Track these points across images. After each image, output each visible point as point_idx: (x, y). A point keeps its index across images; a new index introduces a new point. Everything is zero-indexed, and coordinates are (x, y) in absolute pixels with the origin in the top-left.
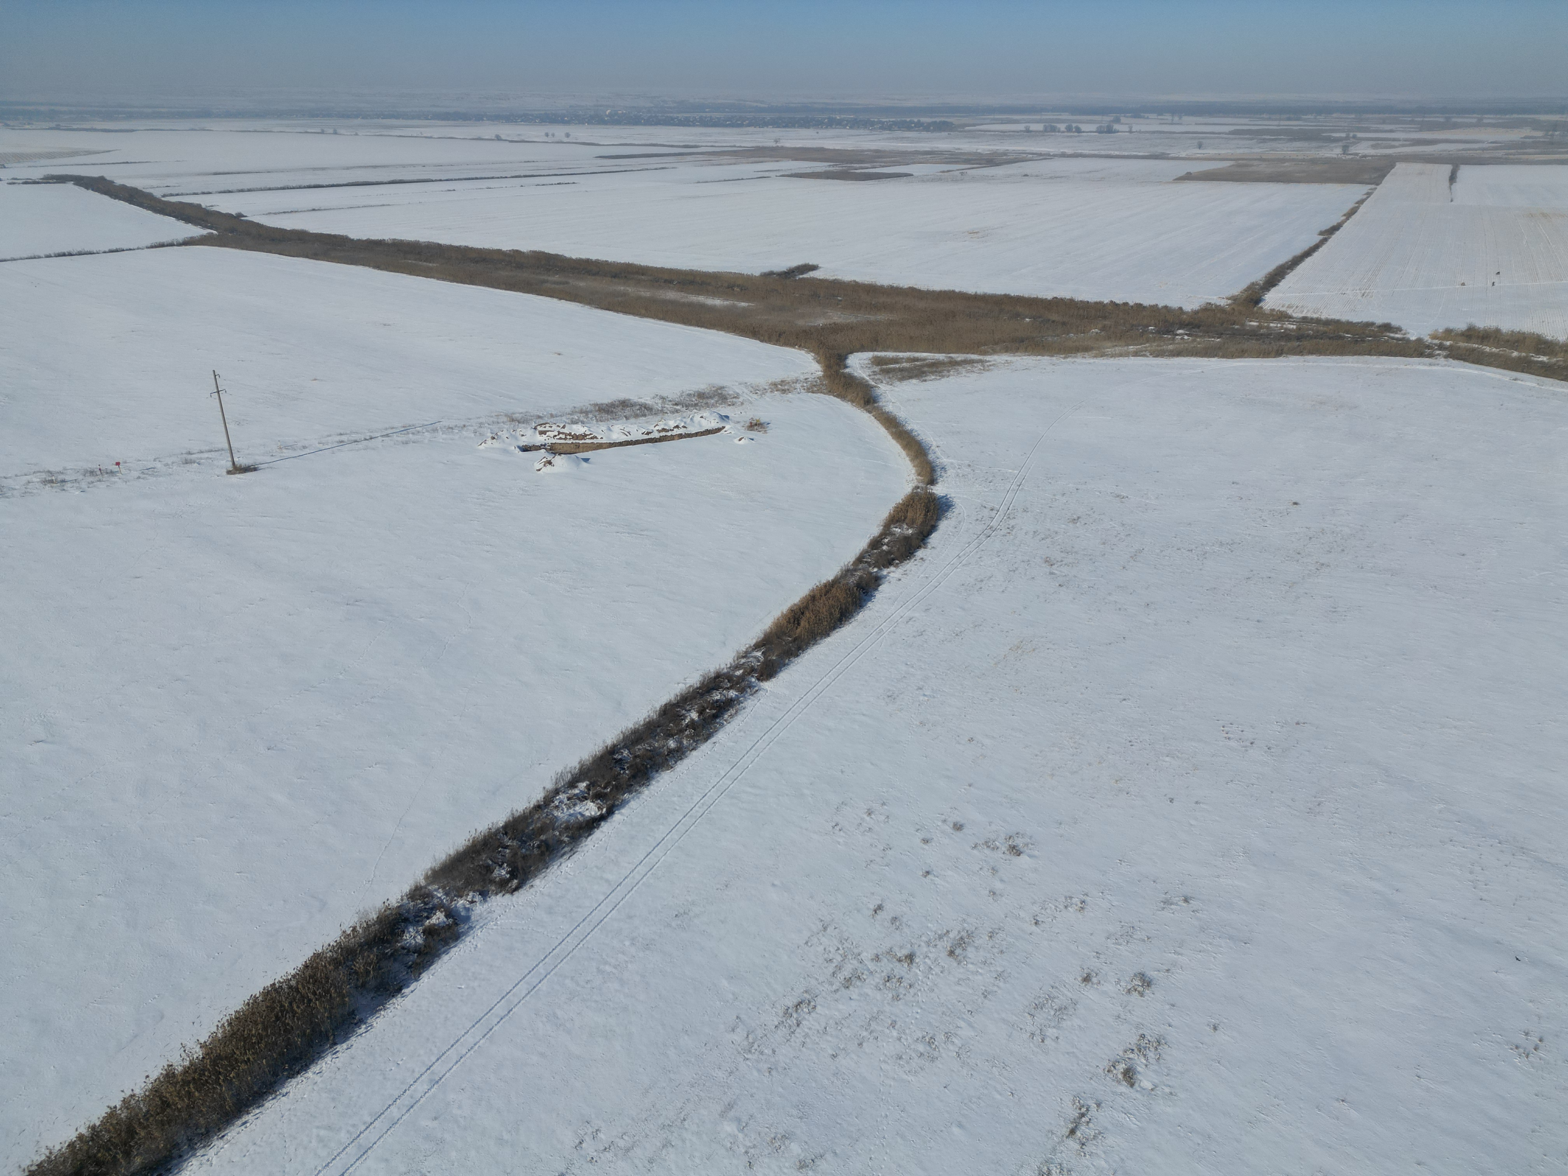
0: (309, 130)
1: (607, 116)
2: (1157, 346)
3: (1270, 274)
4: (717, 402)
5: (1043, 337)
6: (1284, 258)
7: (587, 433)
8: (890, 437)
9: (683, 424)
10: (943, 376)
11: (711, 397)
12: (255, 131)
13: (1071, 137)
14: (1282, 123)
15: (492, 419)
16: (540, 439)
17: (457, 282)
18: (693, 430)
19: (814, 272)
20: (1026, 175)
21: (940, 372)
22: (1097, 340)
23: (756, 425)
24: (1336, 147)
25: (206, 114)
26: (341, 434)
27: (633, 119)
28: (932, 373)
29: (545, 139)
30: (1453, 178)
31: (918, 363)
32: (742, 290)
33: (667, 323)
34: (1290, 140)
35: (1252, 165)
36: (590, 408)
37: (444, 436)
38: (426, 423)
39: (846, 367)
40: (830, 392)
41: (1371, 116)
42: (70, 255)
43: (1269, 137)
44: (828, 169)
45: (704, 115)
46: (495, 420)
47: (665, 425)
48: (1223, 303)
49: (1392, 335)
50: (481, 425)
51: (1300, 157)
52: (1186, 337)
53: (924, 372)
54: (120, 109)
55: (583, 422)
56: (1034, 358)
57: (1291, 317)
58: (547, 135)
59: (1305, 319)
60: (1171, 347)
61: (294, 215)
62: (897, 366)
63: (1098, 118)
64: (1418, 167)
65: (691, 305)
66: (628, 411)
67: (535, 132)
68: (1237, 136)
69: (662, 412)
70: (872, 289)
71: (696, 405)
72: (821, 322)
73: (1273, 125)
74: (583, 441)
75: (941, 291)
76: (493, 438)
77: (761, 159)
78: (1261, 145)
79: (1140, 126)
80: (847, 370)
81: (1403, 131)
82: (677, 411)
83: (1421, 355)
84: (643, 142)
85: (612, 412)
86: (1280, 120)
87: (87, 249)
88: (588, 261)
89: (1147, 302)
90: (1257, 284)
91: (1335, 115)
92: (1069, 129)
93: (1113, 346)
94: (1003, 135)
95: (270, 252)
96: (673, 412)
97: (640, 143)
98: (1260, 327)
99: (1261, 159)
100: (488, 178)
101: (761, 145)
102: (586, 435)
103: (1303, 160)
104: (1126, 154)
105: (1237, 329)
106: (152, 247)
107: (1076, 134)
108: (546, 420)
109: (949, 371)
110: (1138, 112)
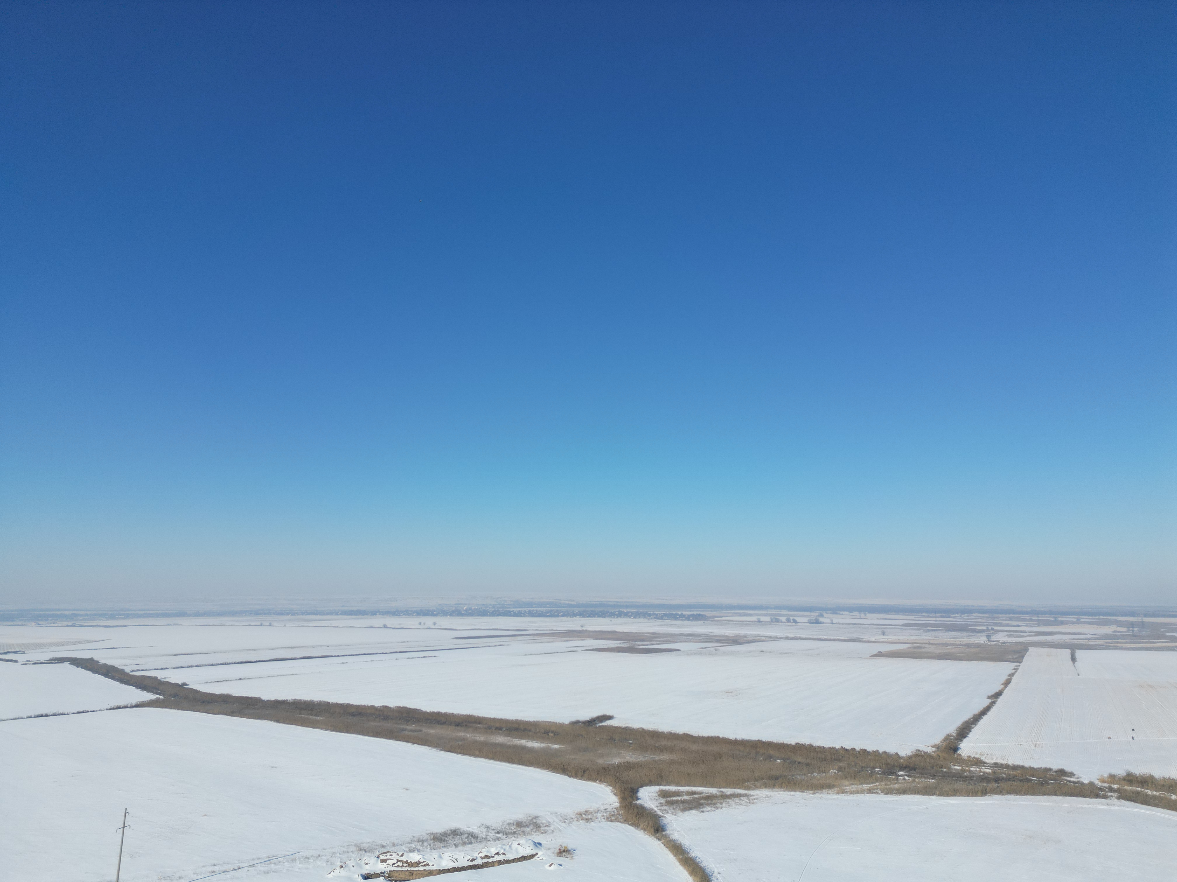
0: (252, 624)
1: (464, 611)
2: (886, 785)
3: (959, 728)
4: (532, 830)
5: (793, 775)
6: (967, 716)
7: (421, 860)
8: (677, 864)
9: (502, 851)
10: (717, 808)
11: (527, 826)
12: (213, 625)
13: (790, 625)
14: (938, 619)
15: (343, 849)
16: (381, 867)
17: (336, 731)
18: (510, 857)
19: (610, 721)
20: (762, 651)
21: (714, 804)
22: (837, 779)
23: (564, 851)
24: (982, 636)
25: (182, 614)
26: (214, 865)
27: (483, 613)
28: (708, 805)
29: (419, 627)
30: (1073, 659)
31: (696, 796)
32: (555, 735)
33: (495, 762)
34: (947, 631)
35: (924, 648)
36: (426, 837)
37: (301, 866)
38: (288, 853)
39: (638, 799)
40: (626, 821)
41: (1000, 615)
42: (47, 716)
43: (931, 629)
44: (619, 645)
45: (532, 609)
46: (345, 850)
47: (488, 852)
48: (930, 750)
49: (1068, 779)
50: (333, 854)
51: (957, 643)
52: (907, 778)
53: (701, 804)
54: (121, 612)
55: (419, 851)
56: (789, 793)
57: (985, 763)
58: (420, 624)
59: (996, 765)
60: (896, 786)
61: (224, 683)
62: (679, 798)
63: (808, 613)
64: (1045, 650)
65: (515, 747)
66: (457, 840)
67: (412, 622)
68: (909, 628)
69: (486, 839)
70: (655, 735)
71: (515, 833)
72: (616, 761)
73: (932, 620)
74: (417, 869)
75: (708, 737)
76: (342, 867)
77: (571, 639)
78: (927, 633)
79: (837, 619)
80: (638, 802)
81: (1026, 626)
82: (498, 839)
83: (1097, 796)
84: (488, 628)
85: (444, 840)
86: (936, 617)
87: (61, 711)
88: (439, 714)
89: (870, 748)
90: (952, 736)
91: (974, 615)
92: (788, 620)
93: (851, 784)
94: (742, 624)
95: (199, 711)
96: (494, 840)
97: (485, 628)
98: (963, 771)
99: (929, 644)
100: (373, 654)
101: (571, 629)
102: (420, 863)
103: (961, 645)
104: (832, 638)
105: (945, 772)
106: (111, 709)
107: (794, 624)
108: (388, 849)
109: (721, 804)
110: (836, 610)
